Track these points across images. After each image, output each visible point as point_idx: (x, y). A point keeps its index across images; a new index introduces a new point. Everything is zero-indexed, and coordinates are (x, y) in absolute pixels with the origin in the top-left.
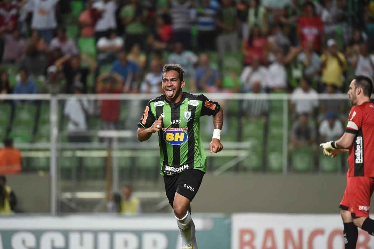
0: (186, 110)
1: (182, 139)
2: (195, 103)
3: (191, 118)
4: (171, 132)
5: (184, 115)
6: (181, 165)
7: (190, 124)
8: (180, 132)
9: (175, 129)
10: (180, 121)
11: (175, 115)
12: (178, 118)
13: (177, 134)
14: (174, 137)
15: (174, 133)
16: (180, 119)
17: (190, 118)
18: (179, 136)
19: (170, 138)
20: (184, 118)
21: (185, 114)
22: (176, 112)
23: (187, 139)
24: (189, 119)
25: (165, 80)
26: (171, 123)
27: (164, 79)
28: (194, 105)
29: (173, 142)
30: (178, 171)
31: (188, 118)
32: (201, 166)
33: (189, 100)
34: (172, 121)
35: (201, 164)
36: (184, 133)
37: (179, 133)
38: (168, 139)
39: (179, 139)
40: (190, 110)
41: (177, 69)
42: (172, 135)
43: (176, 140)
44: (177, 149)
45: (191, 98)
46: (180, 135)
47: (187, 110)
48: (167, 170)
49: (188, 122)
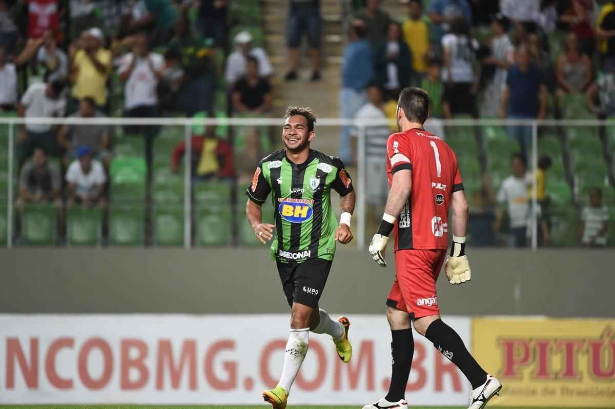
0: (312, 176)
1: (304, 215)
2: (327, 168)
3: (319, 188)
4: (290, 204)
5: (309, 182)
6: (300, 249)
7: (318, 196)
8: (302, 205)
9: (296, 201)
10: (303, 191)
11: (297, 181)
12: (301, 186)
13: (298, 208)
14: (294, 211)
15: (294, 205)
16: (303, 187)
17: (317, 188)
18: (301, 211)
19: (287, 213)
20: (308, 187)
21: (311, 182)
22: (299, 178)
23: (312, 214)
24: (315, 190)
25: (287, 127)
26: (291, 192)
27: (286, 125)
28: (325, 171)
29: (292, 218)
30: (295, 258)
31: (315, 187)
32: (328, 252)
33: (319, 163)
34: (292, 190)
35: (328, 249)
36: (308, 207)
37: (300, 207)
38: (284, 213)
39: (300, 214)
40: (319, 176)
41: (305, 114)
42: (291, 208)
43: (297, 215)
44: (296, 228)
45: (323, 160)
46: (302, 209)
47: (314, 175)
48: (281, 255)
49: (314, 193)
